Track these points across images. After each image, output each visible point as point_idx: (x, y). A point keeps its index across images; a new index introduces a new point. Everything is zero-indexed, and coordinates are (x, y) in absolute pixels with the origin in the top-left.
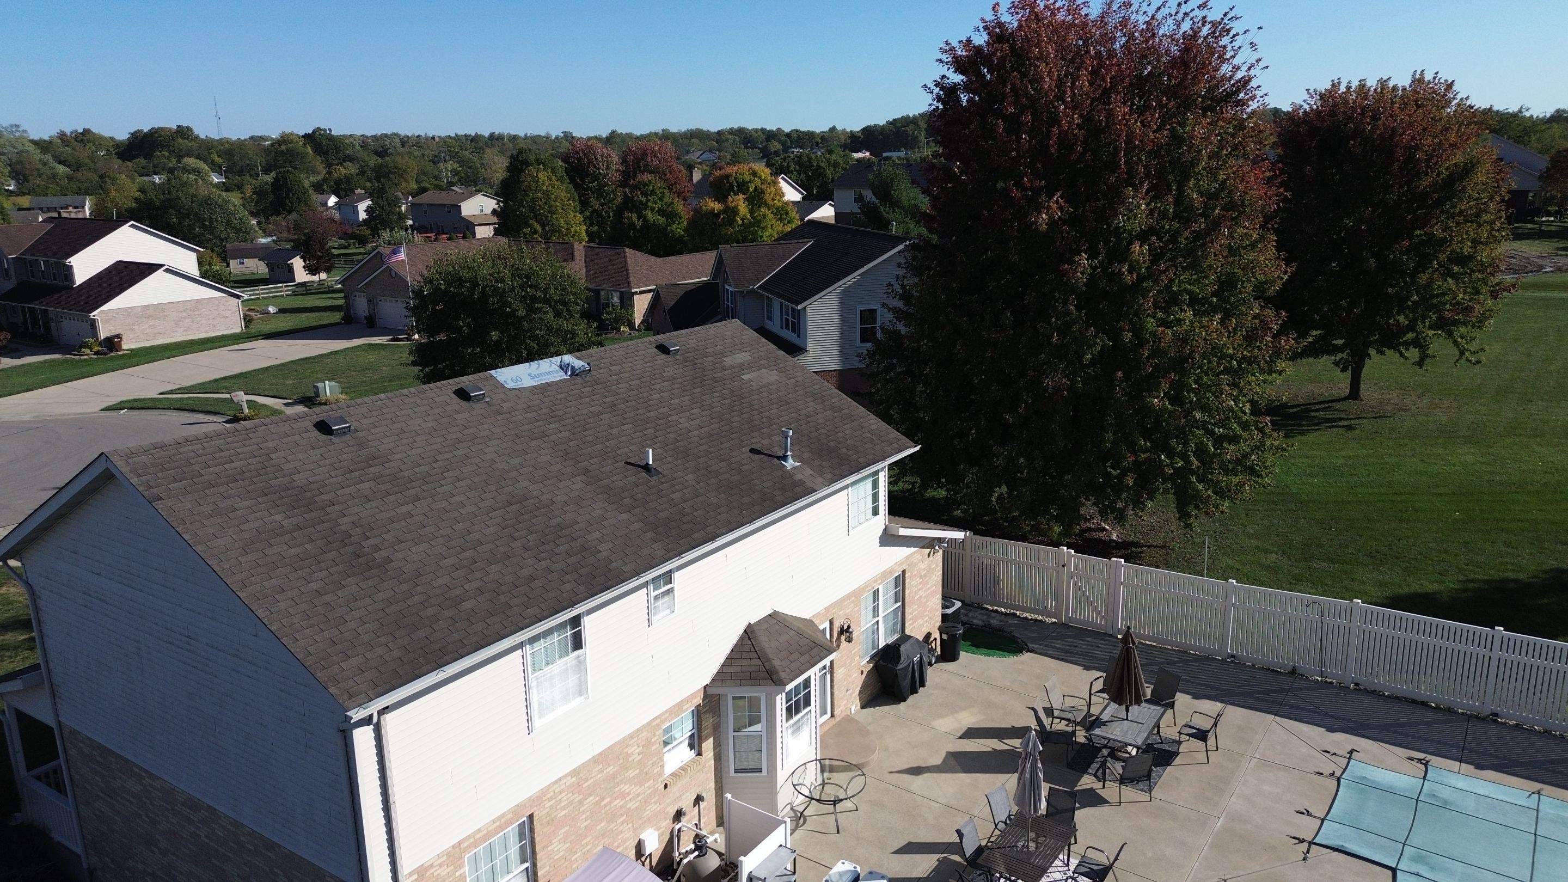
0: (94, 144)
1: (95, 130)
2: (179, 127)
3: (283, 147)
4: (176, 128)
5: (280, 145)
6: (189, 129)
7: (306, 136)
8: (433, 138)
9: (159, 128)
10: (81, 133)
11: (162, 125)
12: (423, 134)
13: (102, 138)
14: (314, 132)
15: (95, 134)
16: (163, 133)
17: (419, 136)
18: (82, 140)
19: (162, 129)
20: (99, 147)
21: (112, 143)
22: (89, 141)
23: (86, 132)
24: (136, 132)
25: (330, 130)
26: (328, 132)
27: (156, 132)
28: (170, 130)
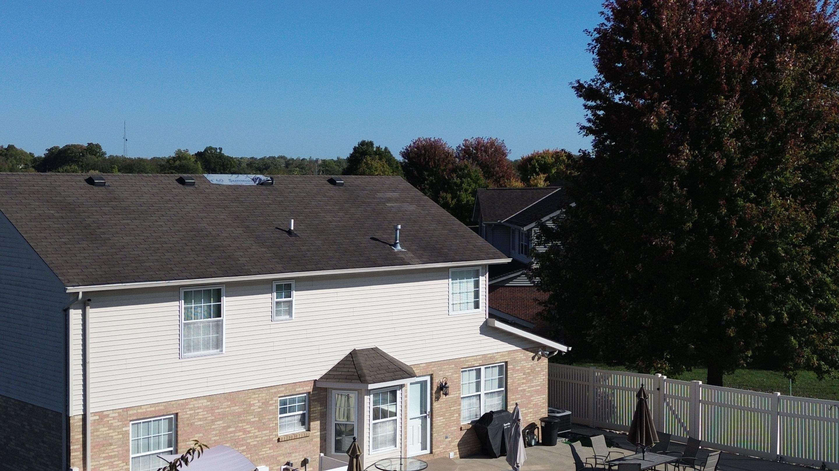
0: (15, 158)
1: (17, 146)
2: (89, 144)
3: (178, 163)
4: (87, 145)
5: (175, 162)
6: (98, 146)
7: (199, 155)
8: (317, 161)
9: (72, 145)
10: (5, 149)
11: (76, 143)
12: (307, 158)
13: (23, 153)
14: (206, 150)
15: (17, 150)
16: (75, 150)
17: (303, 159)
18: (6, 155)
19: (74, 146)
20: (19, 161)
21: (30, 158)
22: (11, 156)
23: (11, 147)
24: (52, 149)
25: (221, 149)
26: (218, 151)
27: (69, 149)
28: (81, 147)
